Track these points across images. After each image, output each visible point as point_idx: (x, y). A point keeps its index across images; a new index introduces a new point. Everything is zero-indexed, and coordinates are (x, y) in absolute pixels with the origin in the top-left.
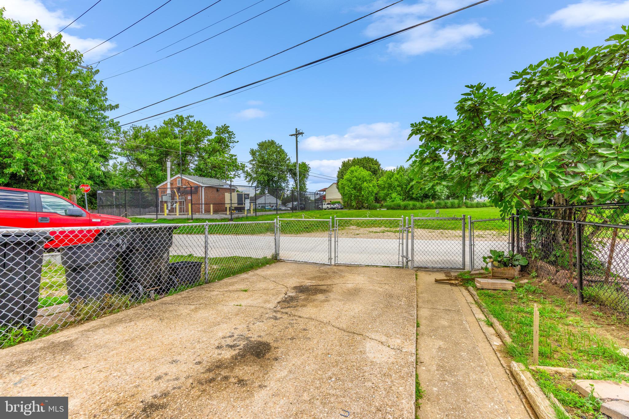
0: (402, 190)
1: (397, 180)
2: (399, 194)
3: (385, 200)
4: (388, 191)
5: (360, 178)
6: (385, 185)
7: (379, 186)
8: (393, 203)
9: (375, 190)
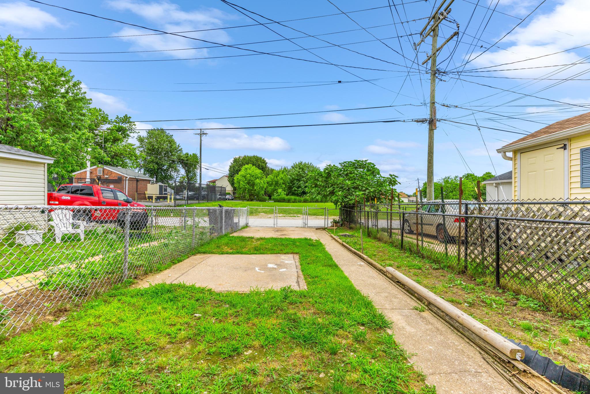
0: (285, 187)
1: (282, 178)
2: (283, 190)
3: (273, 194)
4: (275, 187)
5: (254, 176)
6: (272, 182)
7: (268, 183)
8: (279, 197)
9: (265, 186)
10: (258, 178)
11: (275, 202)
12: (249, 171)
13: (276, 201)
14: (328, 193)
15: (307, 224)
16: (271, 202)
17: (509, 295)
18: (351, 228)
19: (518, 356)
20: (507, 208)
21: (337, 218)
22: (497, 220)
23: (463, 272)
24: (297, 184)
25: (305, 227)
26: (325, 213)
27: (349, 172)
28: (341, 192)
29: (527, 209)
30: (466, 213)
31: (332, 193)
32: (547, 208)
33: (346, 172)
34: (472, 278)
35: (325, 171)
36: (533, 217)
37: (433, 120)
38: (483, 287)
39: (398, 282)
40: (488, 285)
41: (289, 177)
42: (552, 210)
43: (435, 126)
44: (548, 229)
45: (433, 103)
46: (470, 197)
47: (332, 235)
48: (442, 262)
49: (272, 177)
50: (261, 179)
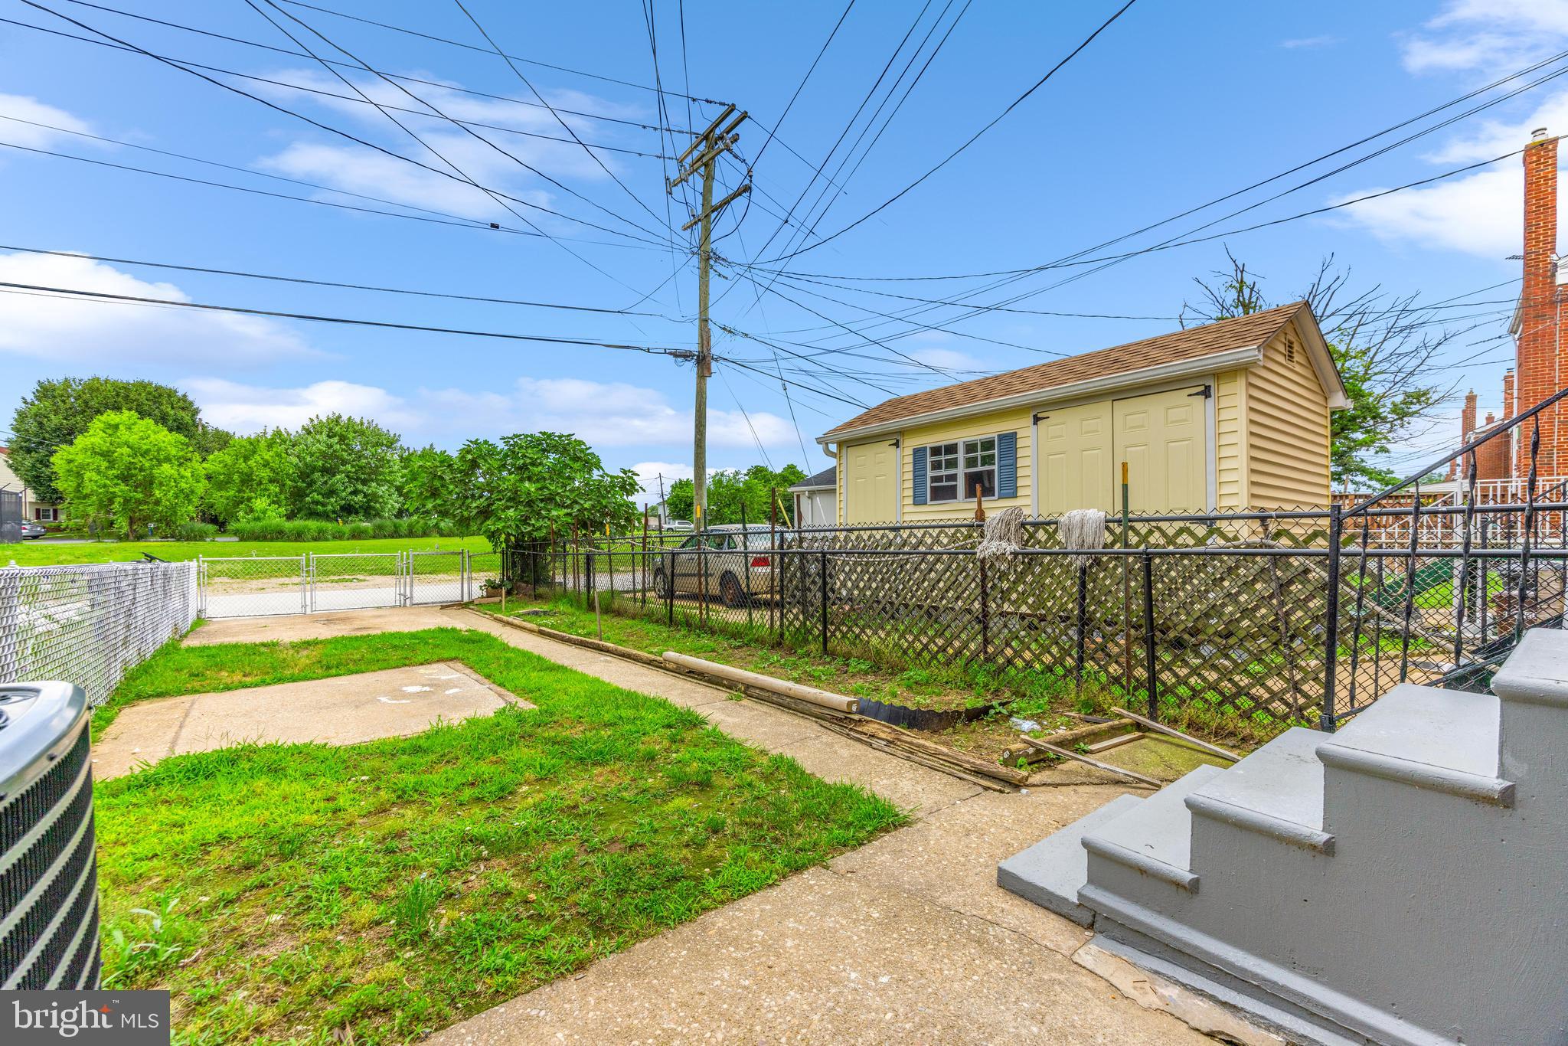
0: (281, 492)
1: (266, 464)
2: (274, 502)
3: (232, 515)
4: (240, 491)
5: (147, 452)
6: (229, 475)
7: (209, 477)
8: (260, 524)
9: (201, 487)
10: (168, 459)
11: (242, 539)
12: (124, 435)
13: (244, 536)
14: (475, 512)
15: (411, 598)
16: (227, 543)
17: (840, 661)
18: (538, 597)
19: (854, 708)
20: (835, 537)
21: (496, 576)
22: (824, 554)
23: (778, 645)
24: (326, 483)
25: (406, 603)
26: (464, 564)
27: (528, 461)
28: (512, 510)
29: (857, 538)
30: (782, 548)
31: (485, 513)
32: (878, 535)
33: (522, 461)
34: (791, 651)
35: (462, 458)
36: (863, 548)
37: (704, 358)
38: (806, 659)
39: (690, 672)
40: (812, 655)
41: (295, 460)
42: (882, 537)
43: (709, 369)
44: (879, 563)
45: (704, 321)
46: (761, 516)
47: (499, 616)
48: (747, 634)
49: (228, 460)
50: (181, 465)
